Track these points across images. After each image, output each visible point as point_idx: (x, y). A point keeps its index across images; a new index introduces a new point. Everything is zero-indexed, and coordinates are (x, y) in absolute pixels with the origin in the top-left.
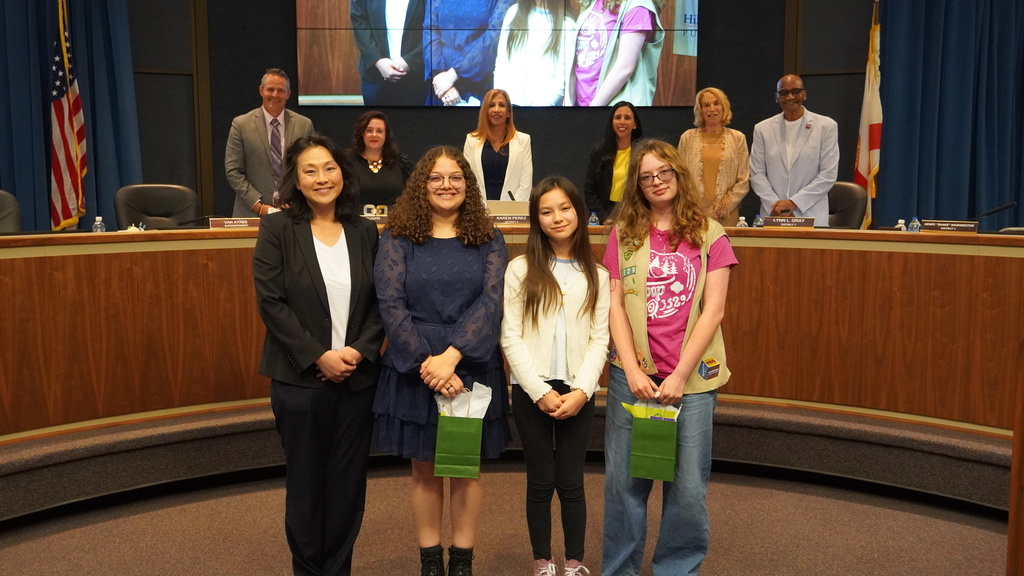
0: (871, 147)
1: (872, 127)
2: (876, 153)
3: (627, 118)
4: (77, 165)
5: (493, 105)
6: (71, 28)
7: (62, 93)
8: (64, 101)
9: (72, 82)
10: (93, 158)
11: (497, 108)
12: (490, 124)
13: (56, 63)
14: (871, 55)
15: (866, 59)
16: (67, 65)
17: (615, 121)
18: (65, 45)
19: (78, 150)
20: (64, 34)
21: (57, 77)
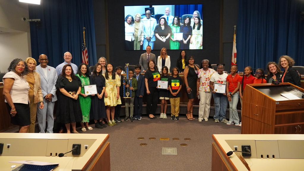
0: (235, 57)
1: (235, 54)
2: (236, 58)
3: (184, 53)
4: (86, 63)
5: (163, 51)
6: (86, 38)
7: (84, 50)
8: (84, 51)
9: (86, 48)
10: (89, 61)
11: (164, 51)
12: (162, 54)
13: (83, 45)
14: (234, 40)
15: (233, 41)
16: (85, 45)
17: (182, 54)
18: (85, 41)
19: (87, 60)
20: (84, 39)
21: (83, 47)
